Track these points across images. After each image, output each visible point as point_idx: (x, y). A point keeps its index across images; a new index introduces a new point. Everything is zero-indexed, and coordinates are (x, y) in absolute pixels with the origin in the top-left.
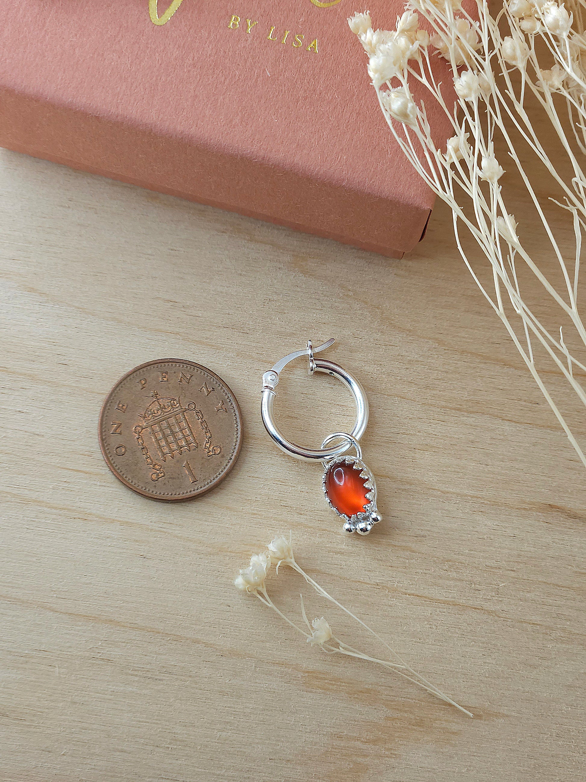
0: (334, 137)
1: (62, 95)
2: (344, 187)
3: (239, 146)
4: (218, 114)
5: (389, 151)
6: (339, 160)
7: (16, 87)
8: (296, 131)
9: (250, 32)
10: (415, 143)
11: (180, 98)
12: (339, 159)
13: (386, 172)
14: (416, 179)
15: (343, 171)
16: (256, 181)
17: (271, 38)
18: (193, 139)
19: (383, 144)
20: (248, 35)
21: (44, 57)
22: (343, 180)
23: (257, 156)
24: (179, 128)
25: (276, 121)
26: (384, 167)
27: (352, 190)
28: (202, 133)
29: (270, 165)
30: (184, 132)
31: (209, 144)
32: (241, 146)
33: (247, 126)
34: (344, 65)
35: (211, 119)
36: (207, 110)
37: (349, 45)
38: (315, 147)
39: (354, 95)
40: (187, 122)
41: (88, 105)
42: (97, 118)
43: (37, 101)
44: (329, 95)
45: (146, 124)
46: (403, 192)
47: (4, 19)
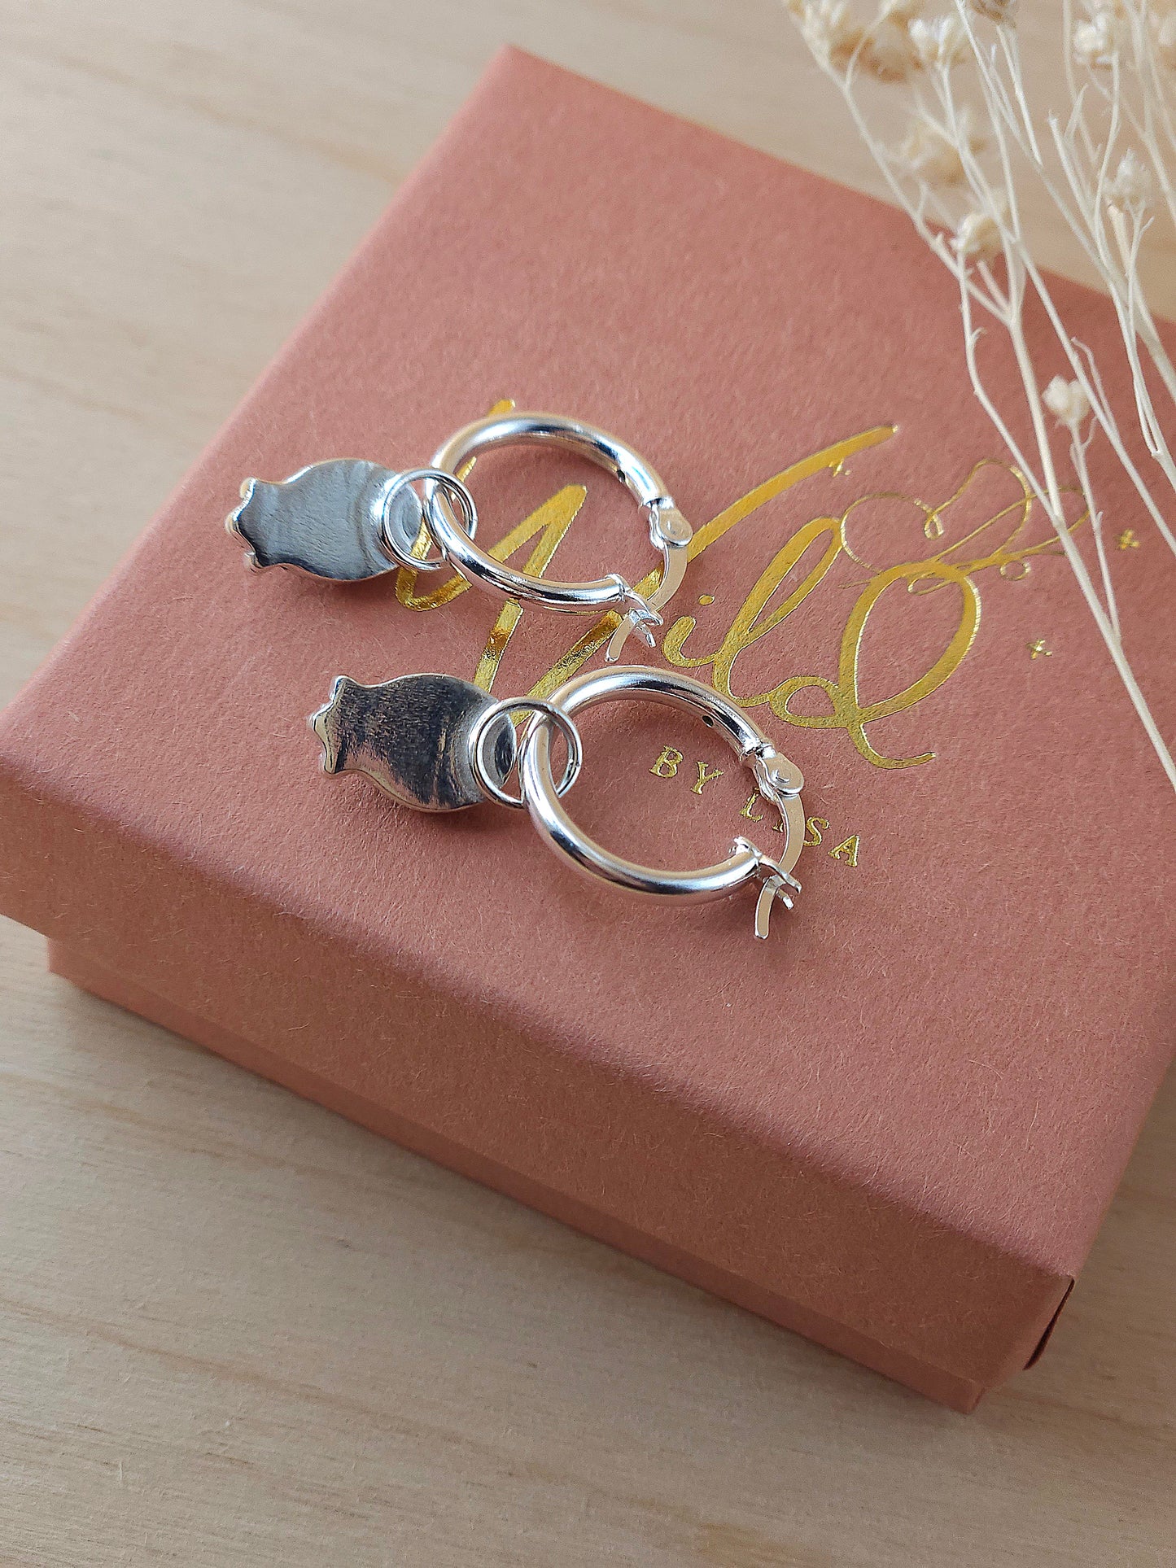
0: (863, 1065)
1: (227, 854)
2: (866, 1188)
3: (627, 1047)
4: (589, 964)
5: (989, 1120)
6: (865, 1122)
7: (122, 815)
8: (772, 1037)
9: (700, 792)
10: (1055, 1113)
11: (503, 911)
12: (866, 1119)
13: (975, 1170)
14: (1048, 1199)
15: (870, 1151)
16: (652, 1144)
17: (749, 815)
18: (517, 1012)
19: (978, 1102)
20: (694, 796)
21: (204, 761)
22: (868, 1172)
23: (666, 1079)
24: (489, 981)
25: (729, 1005)
26: (973, 1157)
27: (886, 1201)
28: (541, 1002)
29: (694, 1107)
30: (497, 991)
31: (553, 1030)
32: (631, 1048)
33: (656, 1005)
34: (914, 905)
35: (570, 973)
36: (563, 951)
37: (933, 862)
38: (813, 1081)
39: (925, 977)
40: (509, 969)
41: (282, 887)
42: (297, 921)
43: (165, 857)
44: (866, 967)
45: (410, 957)
46: (1009, 1224)
47: (133, 661)
